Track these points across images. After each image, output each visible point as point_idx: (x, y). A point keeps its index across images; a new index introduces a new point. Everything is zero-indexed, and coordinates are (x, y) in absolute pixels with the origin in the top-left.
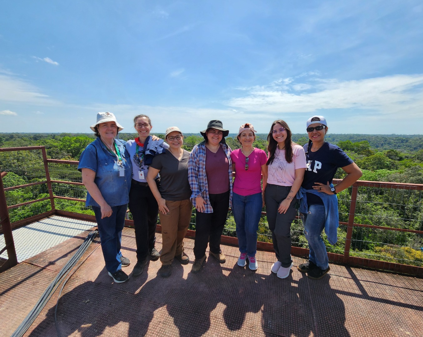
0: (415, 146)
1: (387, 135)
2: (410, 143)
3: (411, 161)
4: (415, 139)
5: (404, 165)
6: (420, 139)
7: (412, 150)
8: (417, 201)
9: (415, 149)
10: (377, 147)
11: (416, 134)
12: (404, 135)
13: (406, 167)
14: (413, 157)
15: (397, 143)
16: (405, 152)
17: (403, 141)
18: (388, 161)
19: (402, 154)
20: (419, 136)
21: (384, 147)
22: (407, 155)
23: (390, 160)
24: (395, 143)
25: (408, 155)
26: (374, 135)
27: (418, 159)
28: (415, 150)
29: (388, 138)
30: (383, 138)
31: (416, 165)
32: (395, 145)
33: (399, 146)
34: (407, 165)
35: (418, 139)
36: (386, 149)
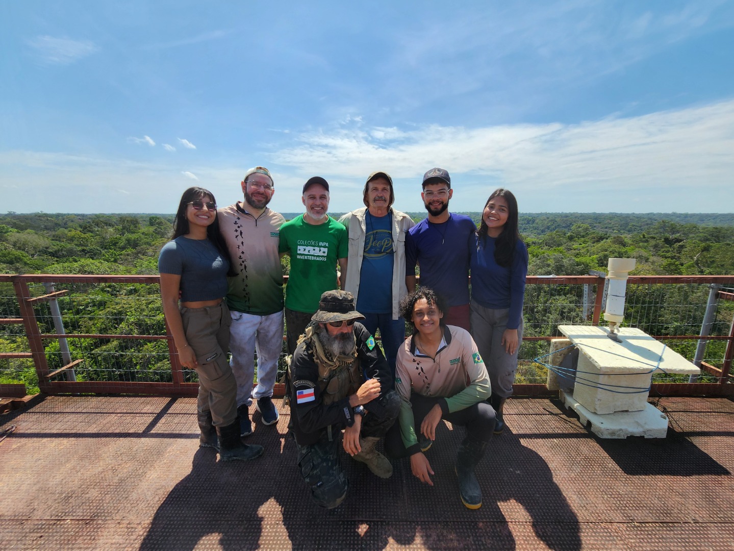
0: (542, 228)
35: (545, 218)
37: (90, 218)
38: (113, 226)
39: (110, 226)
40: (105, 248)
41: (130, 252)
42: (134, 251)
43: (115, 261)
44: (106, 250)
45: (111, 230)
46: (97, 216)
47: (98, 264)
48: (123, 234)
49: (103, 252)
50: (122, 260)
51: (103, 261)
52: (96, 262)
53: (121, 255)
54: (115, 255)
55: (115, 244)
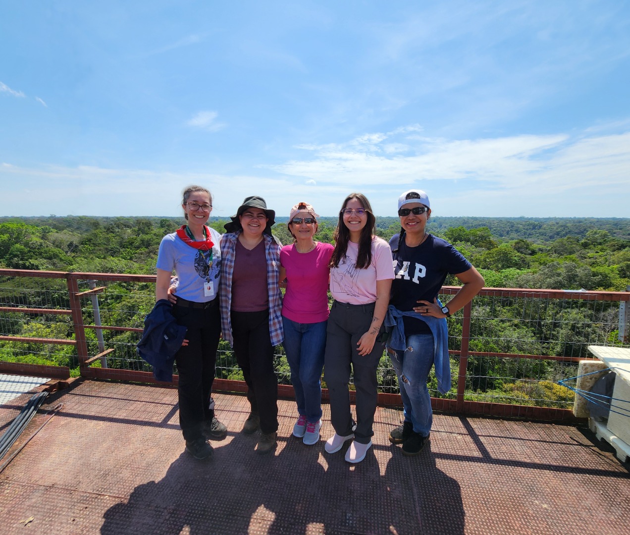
0: (551, 234)
1: (515, 219)
2: (545, 229)
3: (546, 256)
4: (550, 223)
5: (537, 261)
6: (557, 223)
7: (546, 240)
8: (557, 313)
9: (551, 237)
10: (501, 235)
11: (551, 217)
12: (536, 218)
13: (541, 264)
14: (549, 250)
15: (527, 230)
16: (539, 242)
17: (534, 226)
18: (516, 256)
19: (535, 246)
20: (555, 219)
21: (511, 236)
22: (541, 247)
23: (519, 254)
24: (524, 229)
25: (543, 246)
26: (497, 219)
27: (556, 253)
28: (551, 240)
29: (515, 223)
30: (508, 222)
31: (553, 261)
32: (525, 233)
33: (530, 234)
34: (542, 262)
35: (554, 223)
36: (512, 239)
37: (112, 221)
38: (131, 228)
39: (128, 227)
40: (124, 247)
41: (143, 251)
42: (147, 250)
43: (131, 259)
44: (124, 249)
45: (129, 231)
46: (119, 219)
47: (117, 262)
48: (139, 235)
49: (121, 250)
50: (136, 258)
51: (121, 259)
52: (115, 259)
53: (136, 253)
54: (131, 254)
55: (131, 244)
